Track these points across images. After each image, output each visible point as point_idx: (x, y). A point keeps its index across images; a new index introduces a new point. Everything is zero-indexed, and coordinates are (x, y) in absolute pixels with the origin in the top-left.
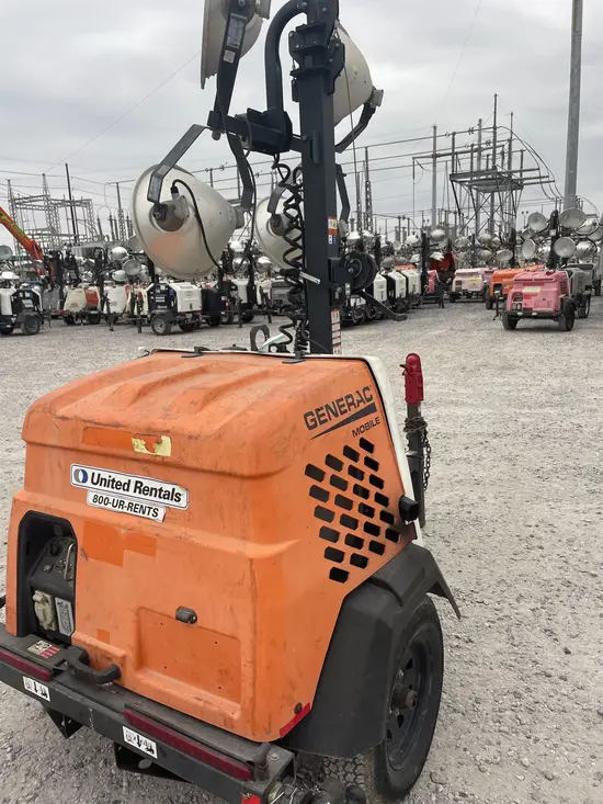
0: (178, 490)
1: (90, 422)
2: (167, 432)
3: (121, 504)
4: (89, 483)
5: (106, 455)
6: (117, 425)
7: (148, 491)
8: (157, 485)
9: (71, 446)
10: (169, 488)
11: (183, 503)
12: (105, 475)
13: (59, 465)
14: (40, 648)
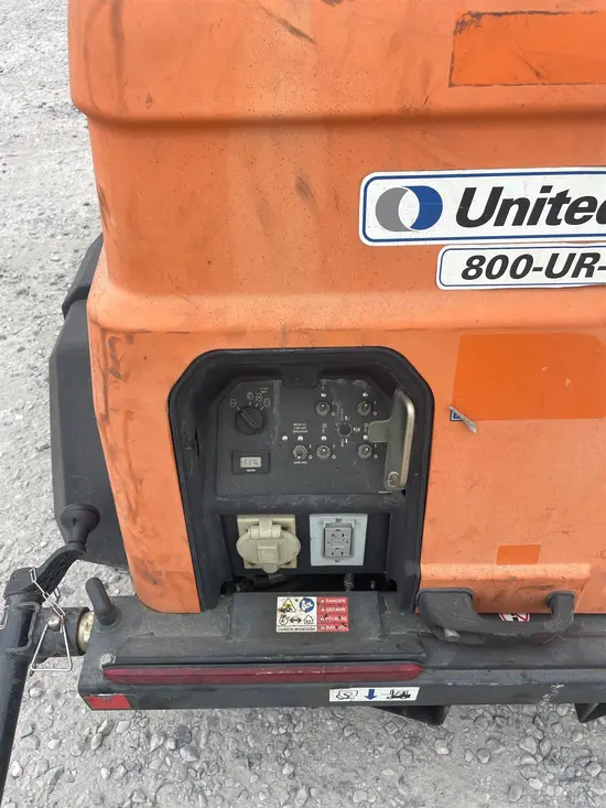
4: (447, 224)
14: (298, 614)
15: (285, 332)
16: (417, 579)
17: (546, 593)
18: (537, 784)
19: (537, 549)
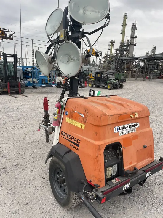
0: (137, 123)
1: (119, 114)
2: (136, 112)
3: (127, 132)
4: (119, 130)
5: (125, 121)
6: (126, 113)
7: (132, 126)
8: (133, 124)
9: (116, 122)
10: (136, 124)
11: (138, 126)
12: (122, 127)
13: (110, 129)
14: (115, 181)
15: (112, 142)
16: (124, 170)
17: (134, 168)
18: (140, 207)
19: (131, 162)
